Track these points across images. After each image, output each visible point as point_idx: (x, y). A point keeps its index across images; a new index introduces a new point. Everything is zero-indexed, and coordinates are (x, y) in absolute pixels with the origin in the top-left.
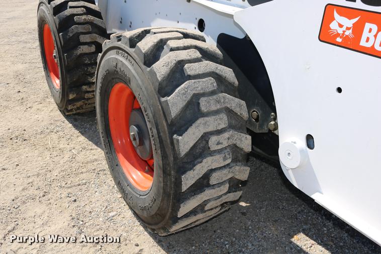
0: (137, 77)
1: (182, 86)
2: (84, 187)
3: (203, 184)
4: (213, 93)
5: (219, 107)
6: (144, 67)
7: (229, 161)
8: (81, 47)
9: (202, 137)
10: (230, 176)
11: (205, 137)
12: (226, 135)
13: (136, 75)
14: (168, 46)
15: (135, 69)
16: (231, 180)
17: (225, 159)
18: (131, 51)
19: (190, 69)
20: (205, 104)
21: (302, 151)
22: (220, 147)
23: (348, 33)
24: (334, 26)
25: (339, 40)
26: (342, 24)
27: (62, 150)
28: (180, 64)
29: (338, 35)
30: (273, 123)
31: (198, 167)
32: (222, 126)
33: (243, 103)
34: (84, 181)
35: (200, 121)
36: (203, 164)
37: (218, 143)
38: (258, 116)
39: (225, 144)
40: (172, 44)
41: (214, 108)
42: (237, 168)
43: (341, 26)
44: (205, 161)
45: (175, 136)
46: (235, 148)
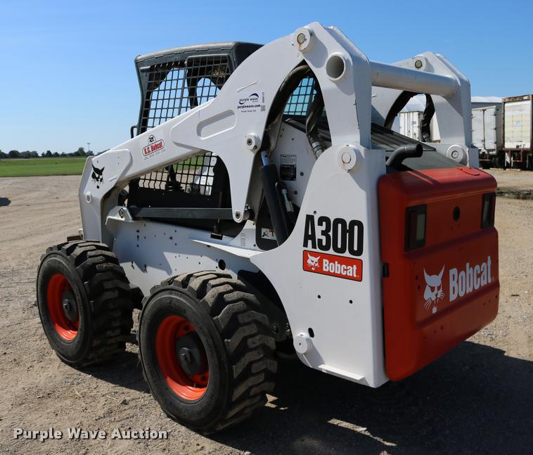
0: (192, 308)
1: (226, 308)
2: (134, 420)
3: (247, 373)
4: (244, 311)
5: (250, 320)
6: (197, 300)
7: (262, 355)
8: (106, 293)
9: (243, 339)
10: (264, 367)
11: (245, 339)
12: (257, 337)
13: (191, 306)
14: (210, 284)
15: (189, 303)
16: (265, 371)
17: (259, 354)
18: (185, 290)
19: (228, 297)
20: (241, 319)
21: (307, 340)
22: (254, 346)
23: (317, 265)
24: (309, 261)
25: (313, 269)
26: (312, 261)
27: (94, 398)
28: (221, 295)
29: (312, 266)
30: (289, 330)
31: (243, 360)
32: (254, 332)
33: (265, 316)
34: (131, 415)
35: (240, 329)
36: (246, 357)
37: (254, 343)
38: (277, 329)
39: (258, 343)
40: (212, 282)
41: (247, 321)
42: (268, 361)
43: (313, 261)
44: (246, 355)
45: (226, 340)
46: (264, 347)
